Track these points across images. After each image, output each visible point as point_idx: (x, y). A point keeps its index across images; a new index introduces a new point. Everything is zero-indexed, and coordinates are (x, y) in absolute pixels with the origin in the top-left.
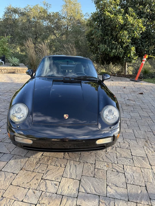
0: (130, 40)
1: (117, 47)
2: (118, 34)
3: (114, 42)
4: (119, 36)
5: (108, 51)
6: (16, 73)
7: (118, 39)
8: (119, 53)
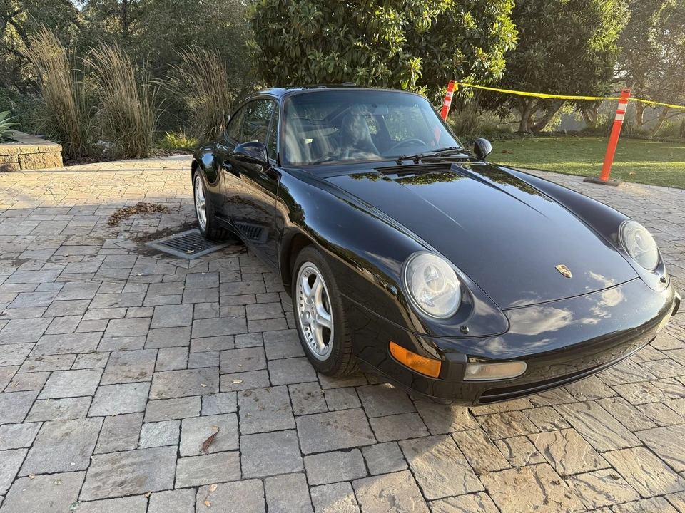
0: (402, 38)
1: (369, 58)
2: (370, 17)
3: (359, 43)
4: (376, 24)
5: (345, 72)
6: (15, 171)
7: (369, 32)
8: (376, 78)
